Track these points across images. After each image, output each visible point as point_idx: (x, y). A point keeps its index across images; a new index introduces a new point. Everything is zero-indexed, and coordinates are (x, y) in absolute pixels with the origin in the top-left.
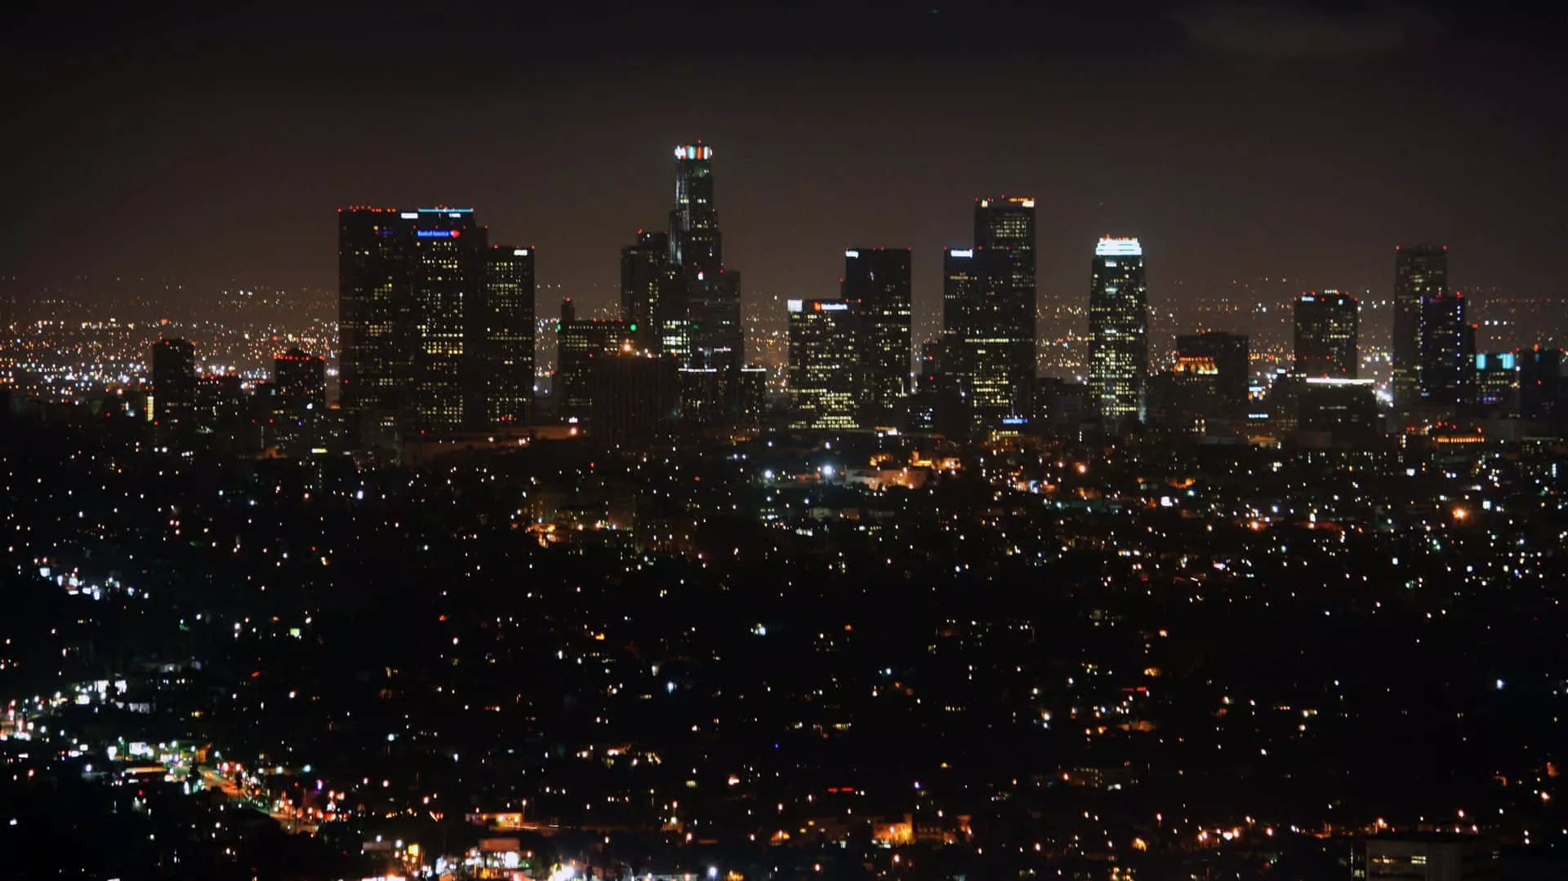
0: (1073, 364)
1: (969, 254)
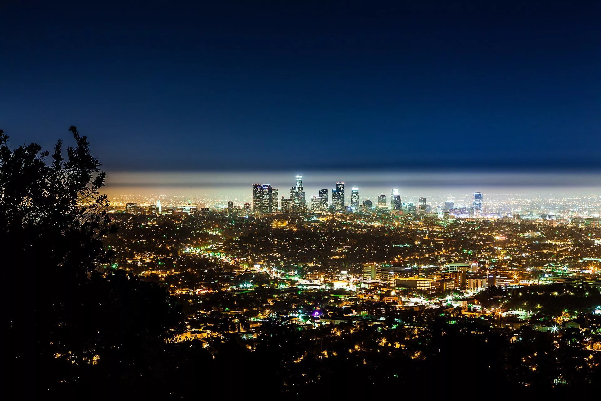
0: (348, 205)
1: (335, 190)
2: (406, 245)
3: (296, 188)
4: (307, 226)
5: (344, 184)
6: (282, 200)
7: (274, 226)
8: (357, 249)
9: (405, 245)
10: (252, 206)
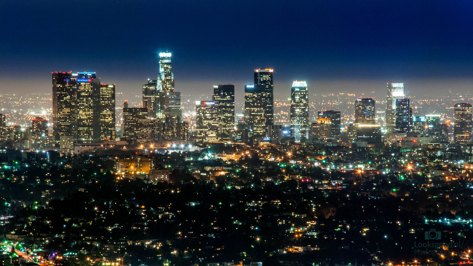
0: (283, 121)
1: (253, 86)
2: (459, 220)
3: (159, 82)
4: (198, 174)
5: (271, 73)
6: (125, 110)
7: (120, 172)
8: (339, 229)
9: (456, 221)
10: (50, 125)
